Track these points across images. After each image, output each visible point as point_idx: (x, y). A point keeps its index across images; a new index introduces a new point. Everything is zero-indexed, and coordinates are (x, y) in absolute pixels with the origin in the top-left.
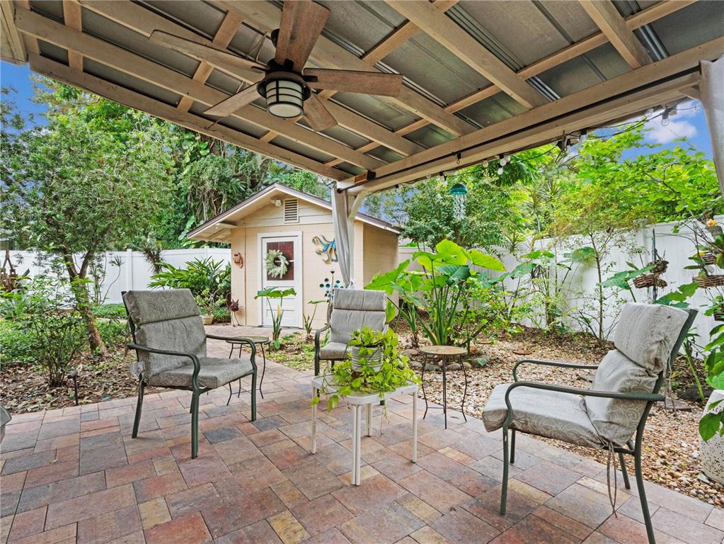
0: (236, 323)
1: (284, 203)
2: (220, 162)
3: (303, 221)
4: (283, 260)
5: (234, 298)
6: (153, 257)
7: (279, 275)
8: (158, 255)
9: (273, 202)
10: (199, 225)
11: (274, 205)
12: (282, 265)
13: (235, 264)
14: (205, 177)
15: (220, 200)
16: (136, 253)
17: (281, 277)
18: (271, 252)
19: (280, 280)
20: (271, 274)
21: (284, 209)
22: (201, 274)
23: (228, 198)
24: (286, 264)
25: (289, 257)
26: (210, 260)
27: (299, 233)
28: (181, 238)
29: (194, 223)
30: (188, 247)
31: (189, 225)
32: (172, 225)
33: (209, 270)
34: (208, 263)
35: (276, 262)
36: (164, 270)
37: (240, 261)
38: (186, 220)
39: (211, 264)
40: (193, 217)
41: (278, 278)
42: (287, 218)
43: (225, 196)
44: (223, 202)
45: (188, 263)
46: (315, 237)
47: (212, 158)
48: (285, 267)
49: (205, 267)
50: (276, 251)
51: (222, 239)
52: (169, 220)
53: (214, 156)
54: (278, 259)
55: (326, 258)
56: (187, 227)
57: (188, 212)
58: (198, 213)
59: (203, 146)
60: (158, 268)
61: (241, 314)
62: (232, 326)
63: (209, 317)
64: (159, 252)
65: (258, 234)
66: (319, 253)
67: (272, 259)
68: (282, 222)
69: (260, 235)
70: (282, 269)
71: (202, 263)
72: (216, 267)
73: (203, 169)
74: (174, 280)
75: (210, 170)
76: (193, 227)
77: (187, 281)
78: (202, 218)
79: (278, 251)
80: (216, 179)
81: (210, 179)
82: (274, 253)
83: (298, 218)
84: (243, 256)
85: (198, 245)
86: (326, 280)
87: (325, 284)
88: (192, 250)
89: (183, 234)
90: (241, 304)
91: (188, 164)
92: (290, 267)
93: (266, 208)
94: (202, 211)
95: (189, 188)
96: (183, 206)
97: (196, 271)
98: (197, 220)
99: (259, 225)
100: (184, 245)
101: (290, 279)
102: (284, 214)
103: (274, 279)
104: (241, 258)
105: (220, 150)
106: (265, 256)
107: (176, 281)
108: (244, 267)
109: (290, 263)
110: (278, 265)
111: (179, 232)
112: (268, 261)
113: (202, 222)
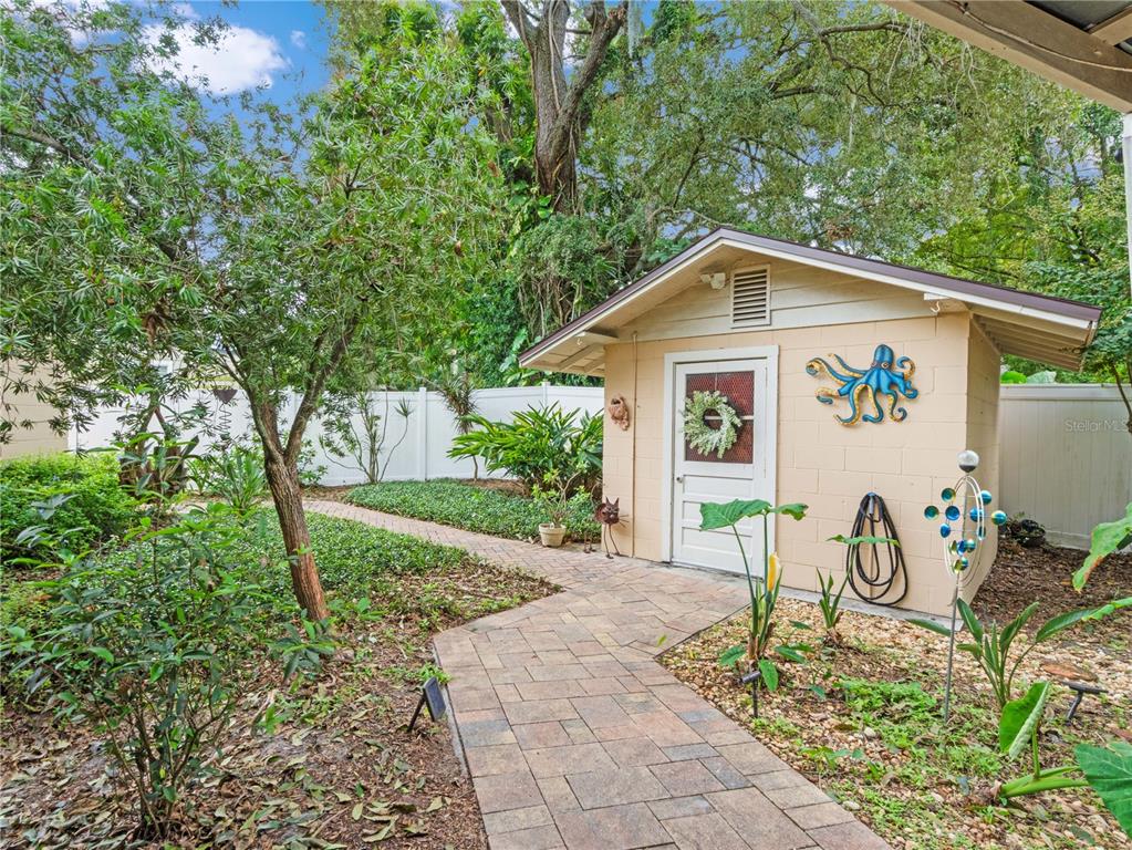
0: (612, 550)
1: (733, 279)
2: (573, 225)
3: (780, 320)
4: (727, 416)
5: (608, 495)
6: (461, 403)
7: (716, 449)
8: (466, 397)
9: (706, 278)
10: (533, 344)
11: (709, 285)
12: (726, 426)
13: (613, 422)
14: (548, 254)
15: (571, 298)
16: (433, 395)
17: (720, 454)
18: (698, 395)
19: (718, 460)
20: (697, 447)
21: (732, 296)
22: (538, 436)
23: (585, 292)
24: (732, 424)
25: (743, 407)
26: (556, 410)
27: (772, 351)
28: (504, 367)
29: (525, 341)
30: (514, 384)
31: (517, 345)
32: (491, 346)
33: (552, 428)
34: (551, 415)
35: (710, 420)
36: (477, 428)
37: (624, 416)
38: (511, 336)
39: (557, 418)
40: (524, 331)
41: (713, 456)
42: (738, 317)
43: (579, 289)
44: (576, 301)
45: (516, 414)
46: (816, 360)
47: (559, 220)
48: (732, 433)
49: (547, 423)
50: (712, 392)
51: (583, 368)
52: (487, 336)
53: (563, 216)
54: (711, 412)
55: (847, 413)
56: (514, 349)
57: (517, 321)
58: (532, 324)
59: (544, 202)
60: (465, 425)
61: (623, 531)
62: (602, 556)
63: (557, 531)
64: (467, 393)
65: (666, 355)
66: (827, 399)
67: (699, 411)
68: (727, 324)
69: (670, 358)
70: (723, 437)
71: (541, 414)
72: (565, 421)
73: (544, 240)
74: (492, 446)
75: (556, 240)
76: (523, 350)
77: (512, 448)
78: (538, 332)
79: (717, 393)
80: (568, 254)
81: (557, 256)
82: (705, 398)
83: (767, 314)
84: (630, 403)
85: (532, 381)
86: (947, 494)
87: (943, 506)
88: (522, 389)
89: (508, 361)
90: (625, 509)
91: (517, 237)
92: (744, 433)
93: (690, 294)
94: (538, 319)
95: (519, 278)
96: (508, 312)
97: (528, 431)
98: (530, 336)
99: (671, 334)
100: (509, 381)
101: (743, 461)
102: (733, 307)
103: (702, 458)
104: (626, 409)
105: (571, 208)
106: (681, 405)
107: (497, 449)
108: (631, 429)
109: (744, 422)
110: (715, 426)
111: (500, 358)
112: (690, 417)
113: (538, 339)
